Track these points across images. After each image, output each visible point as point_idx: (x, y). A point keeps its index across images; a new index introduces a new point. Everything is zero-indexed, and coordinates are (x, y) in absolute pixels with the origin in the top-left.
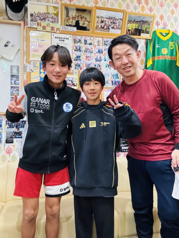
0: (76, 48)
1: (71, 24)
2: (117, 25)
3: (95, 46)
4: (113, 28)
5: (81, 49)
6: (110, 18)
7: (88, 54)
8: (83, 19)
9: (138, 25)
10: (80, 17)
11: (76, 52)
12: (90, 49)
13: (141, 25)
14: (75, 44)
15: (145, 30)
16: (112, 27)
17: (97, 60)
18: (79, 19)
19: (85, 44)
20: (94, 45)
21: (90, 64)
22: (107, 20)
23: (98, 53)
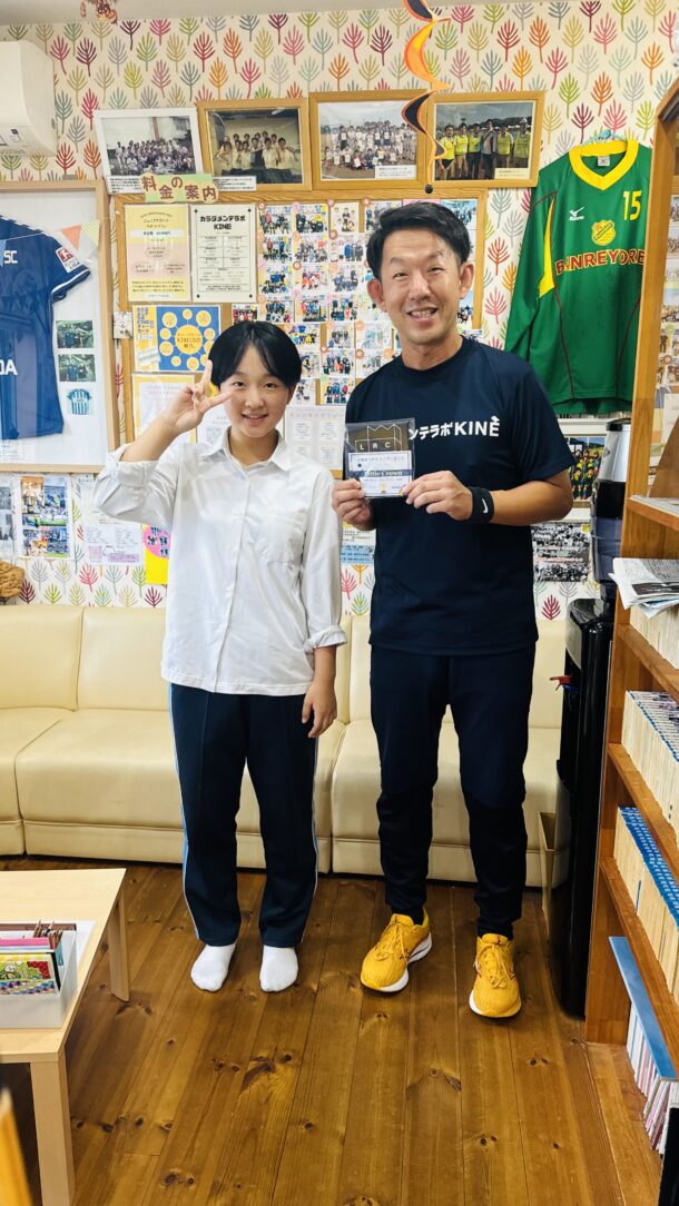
0: (269, 249)
1: (236, 166)
2: (400, 148)
3: (333, 234)
4: (385, 161)
5: (285, 249)
6: (369, 127)
7: (310, 266)
8: (273, 146)
9: (476, 140)
10: (262, 139)
11: (270, 262)
12: (316, 247)
13: (489, 138)
14: (268, 235)
15: (508, 152)
16: (381, 157)
17: (340, 285)
18: (259, 145)
19: (300, 229)
20: (330, 231)
21: (316, 302)
22: (359, 135)
23: (344, 259)
